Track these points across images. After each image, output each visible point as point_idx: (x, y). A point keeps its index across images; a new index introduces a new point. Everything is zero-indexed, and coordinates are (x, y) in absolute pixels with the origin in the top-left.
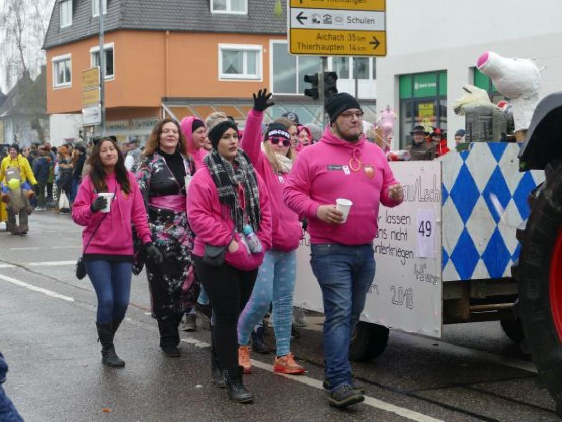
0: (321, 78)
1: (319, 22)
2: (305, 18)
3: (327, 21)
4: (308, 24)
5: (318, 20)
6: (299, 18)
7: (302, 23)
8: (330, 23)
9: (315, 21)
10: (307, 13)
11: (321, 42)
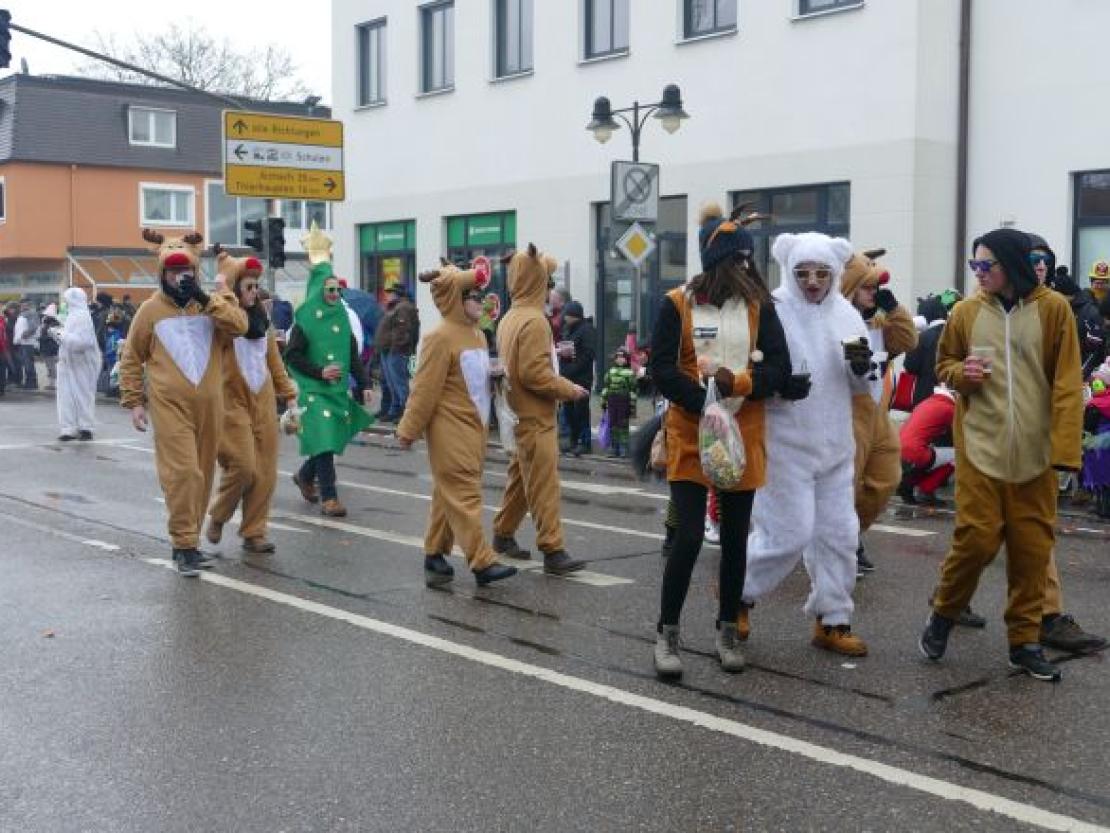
0: (265, 226)
1: (262, 158)
2: (244, 152)
3: (272, 157)
4: (248, 160)
5: (261, 154)
6: (237, 152)
7: (241, 158)
8: (276, 159)
9: (257, 156)
10: (248, 146)
11: (264, 182)
